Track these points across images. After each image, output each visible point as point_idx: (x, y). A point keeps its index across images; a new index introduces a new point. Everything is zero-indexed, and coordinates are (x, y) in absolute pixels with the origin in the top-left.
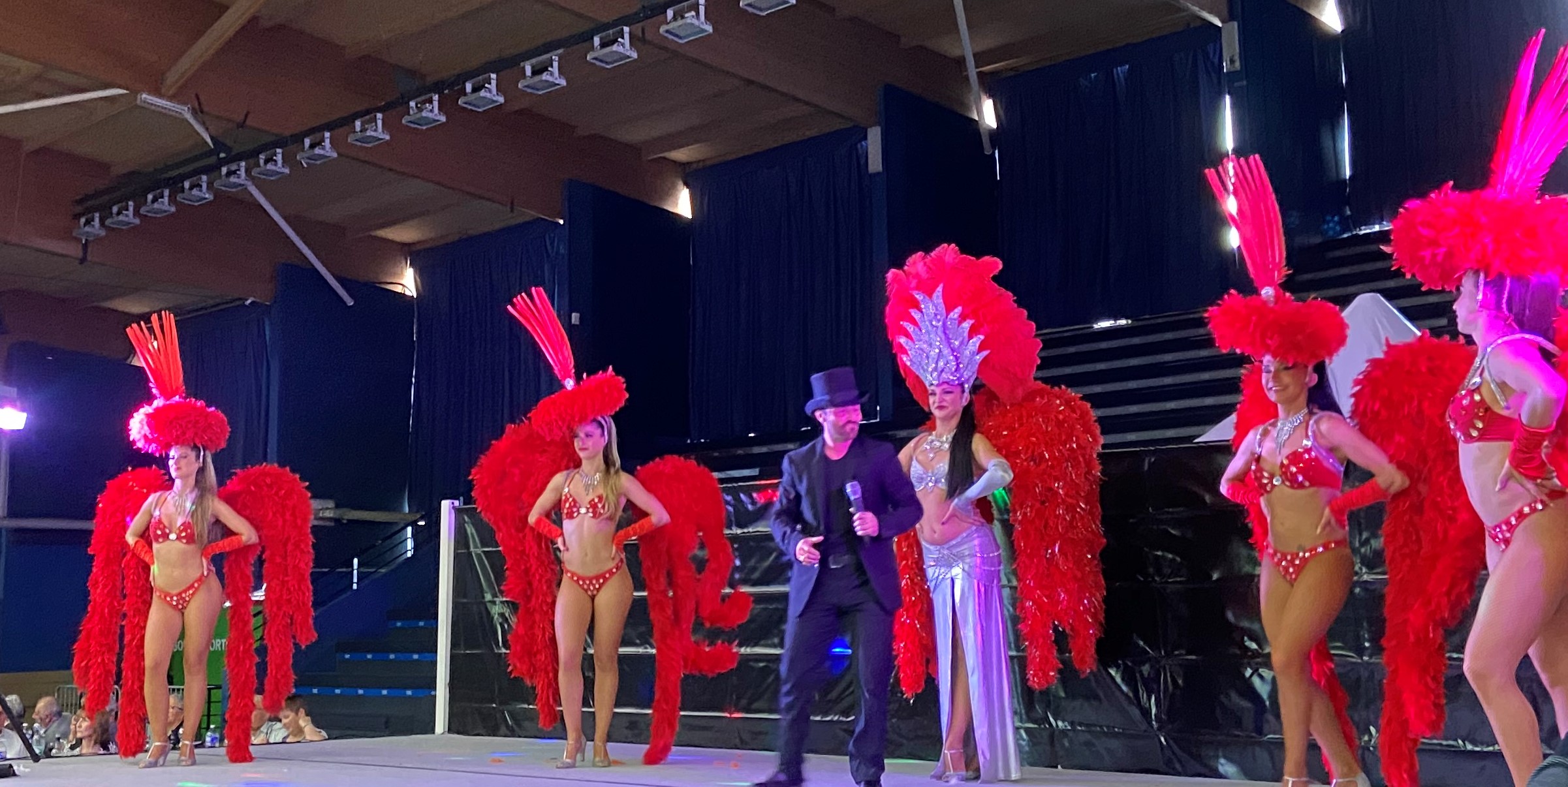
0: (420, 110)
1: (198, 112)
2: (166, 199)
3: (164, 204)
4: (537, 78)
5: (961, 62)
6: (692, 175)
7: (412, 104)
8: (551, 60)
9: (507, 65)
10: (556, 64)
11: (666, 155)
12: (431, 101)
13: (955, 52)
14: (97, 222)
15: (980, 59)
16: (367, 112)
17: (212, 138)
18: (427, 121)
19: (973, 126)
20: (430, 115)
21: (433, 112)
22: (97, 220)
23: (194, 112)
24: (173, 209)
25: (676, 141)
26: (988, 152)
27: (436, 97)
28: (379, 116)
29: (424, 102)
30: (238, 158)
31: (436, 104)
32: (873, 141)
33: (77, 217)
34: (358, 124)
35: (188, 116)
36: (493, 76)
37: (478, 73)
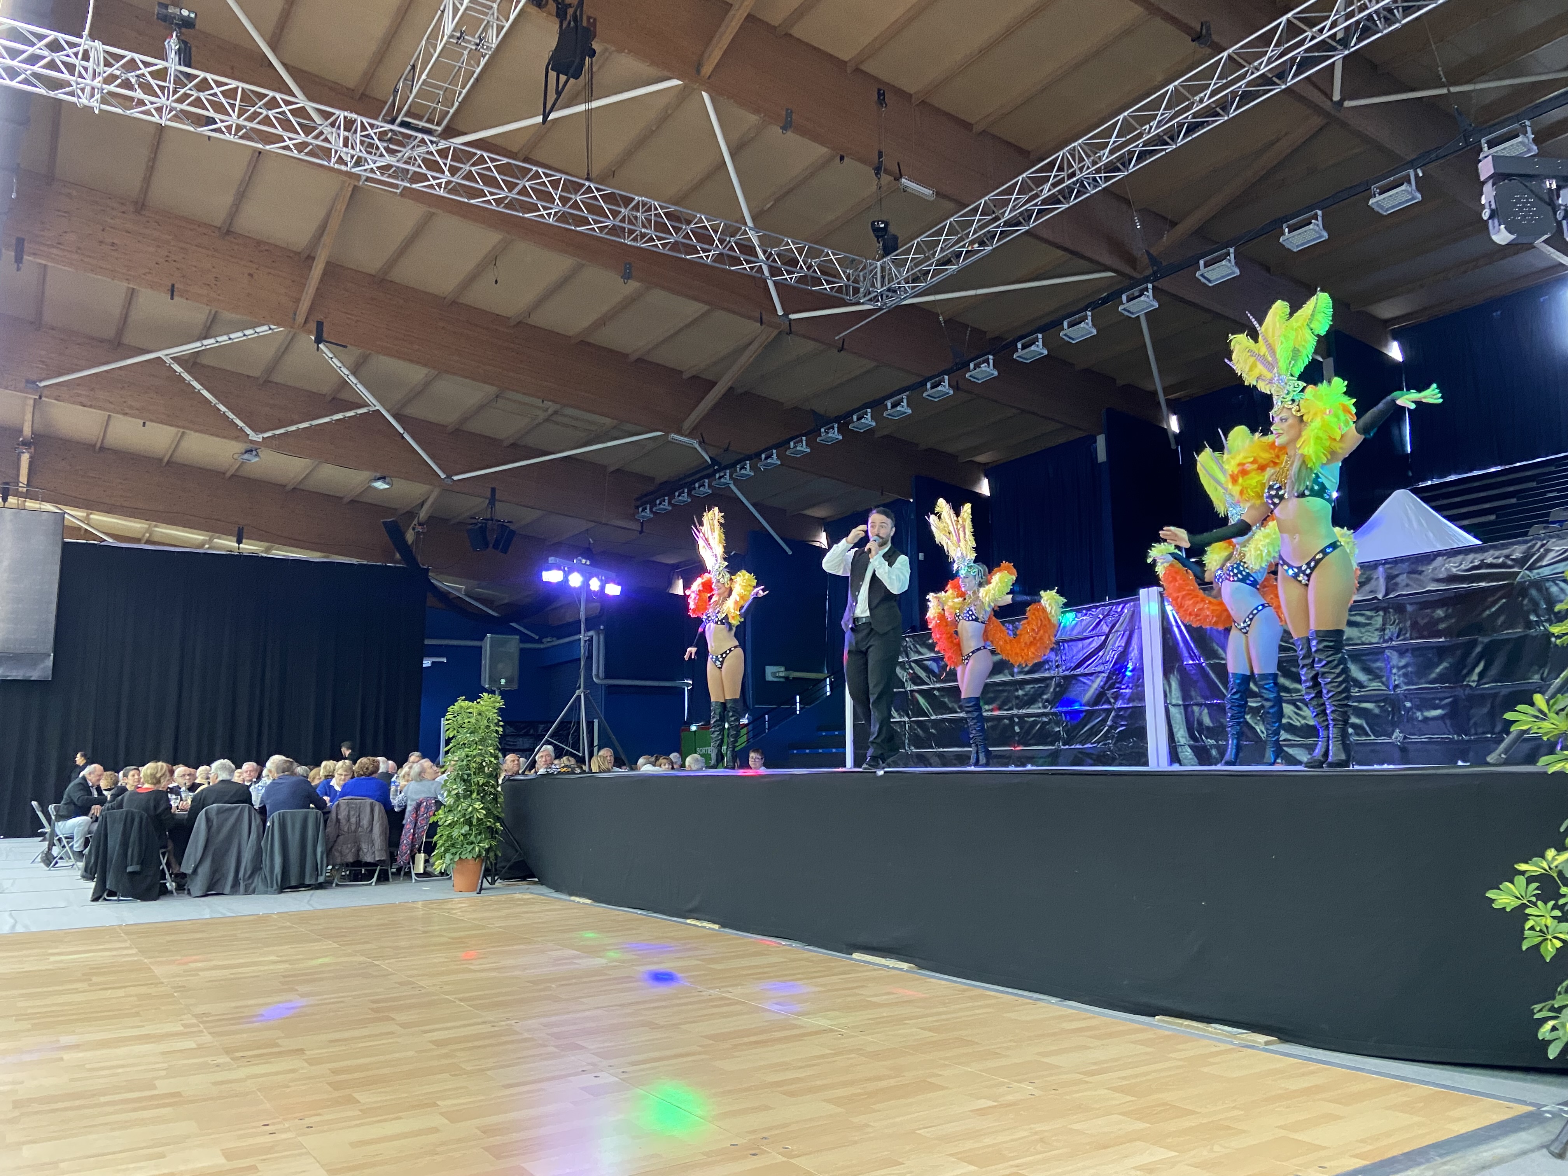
0: (827, 433)
1: (702, 443)
2: (686, 495)
3: (685, 497)
4: (894, 410)
5: (1155, 393)
6: (990, 472)
7: (823, 430)
8: (902, 398)
9: (877, 404)
10: (905, 401)
11: (973, 459)
12: (833, 428)
13: (1150, 388)
14: (648, 510)
15: (1166, 391)
16: (797, 437)
17: (710, 458)
18: (832, 439)
19: (1165, 432)
20: (834, 436)
21: (835, 434)
22: (648, 508)
23: (700, 444)
24: (689, 500)
25: (979, 449)
26: (1173, 447)
27: (836, 425)
28: (804, 438)
29: (829, 429)
30: (725, 468)
31: (836, 429)
32: (1101, 442)
33: (638, 507)
34: (792, 444)
35: (697, 446)
36: (869, 410)
37: (860, 410)
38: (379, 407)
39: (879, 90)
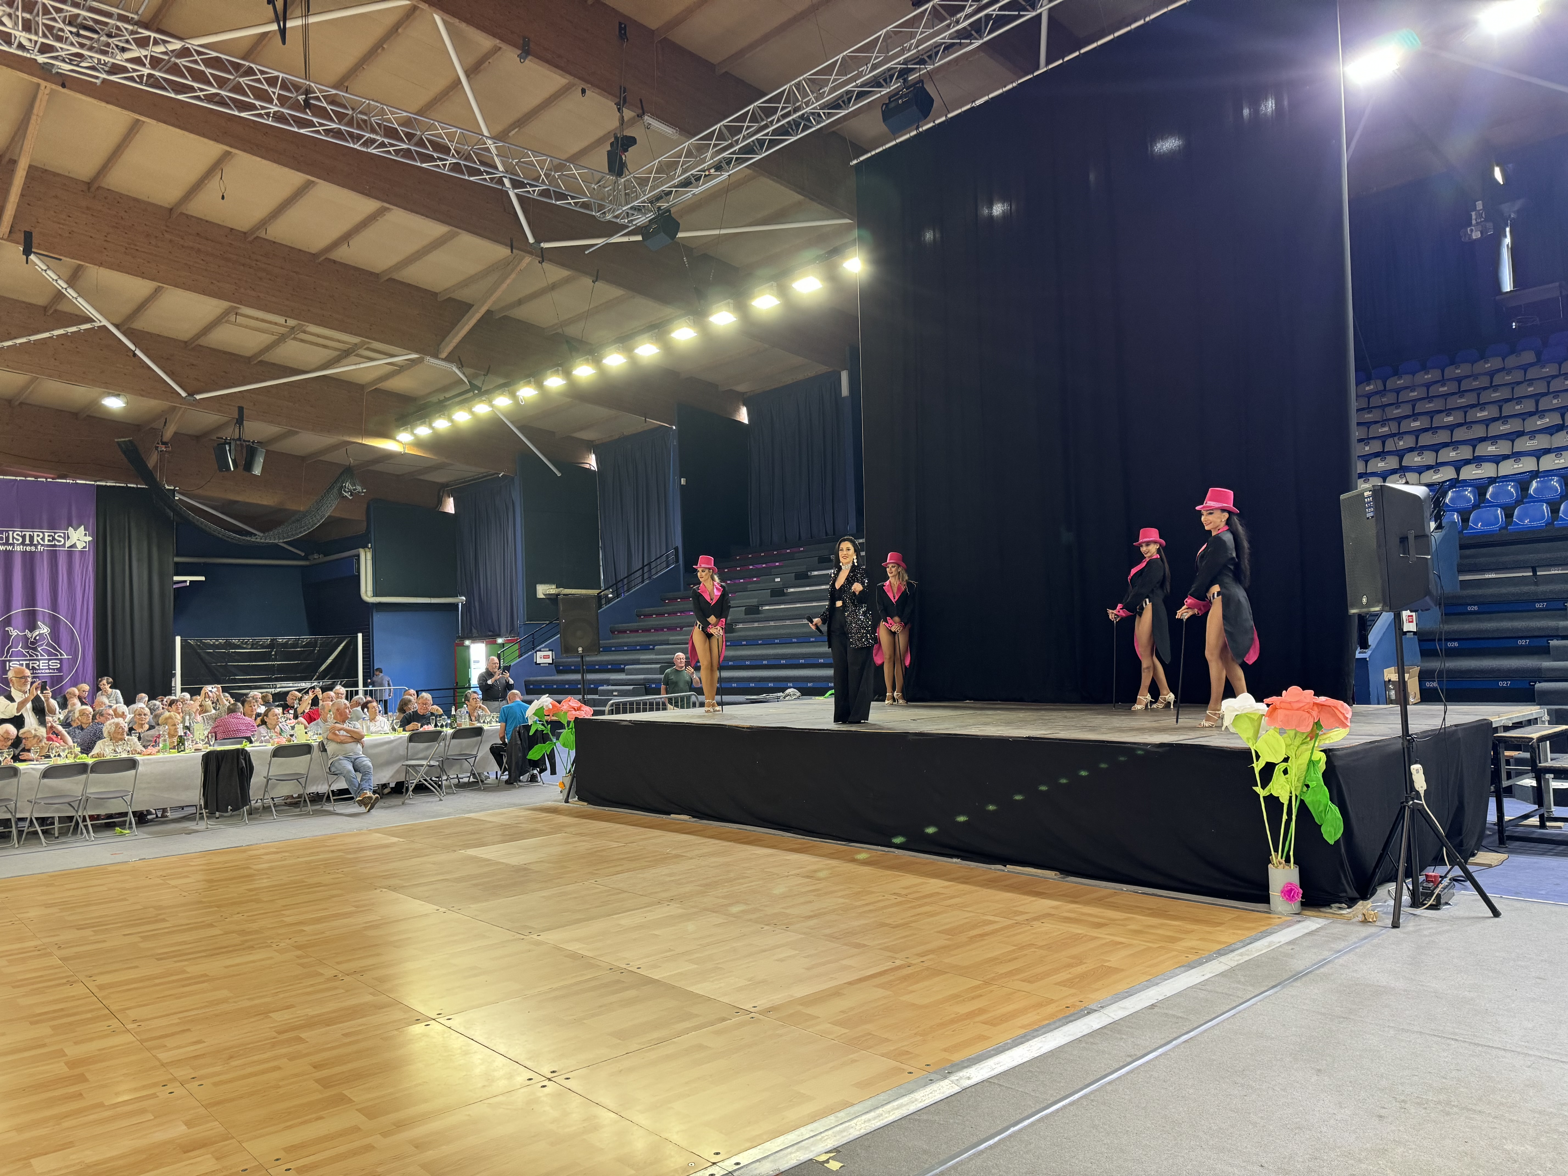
6: (747, 401)
11: (731, 388)
17: (469, 382)
22: (409, 430)
25: (738, 379)
30: (485, 393)
32: (844, 377)
33: (398, 428)
35: (455, 370)
38: (105, 322)
39: (620, 24)
